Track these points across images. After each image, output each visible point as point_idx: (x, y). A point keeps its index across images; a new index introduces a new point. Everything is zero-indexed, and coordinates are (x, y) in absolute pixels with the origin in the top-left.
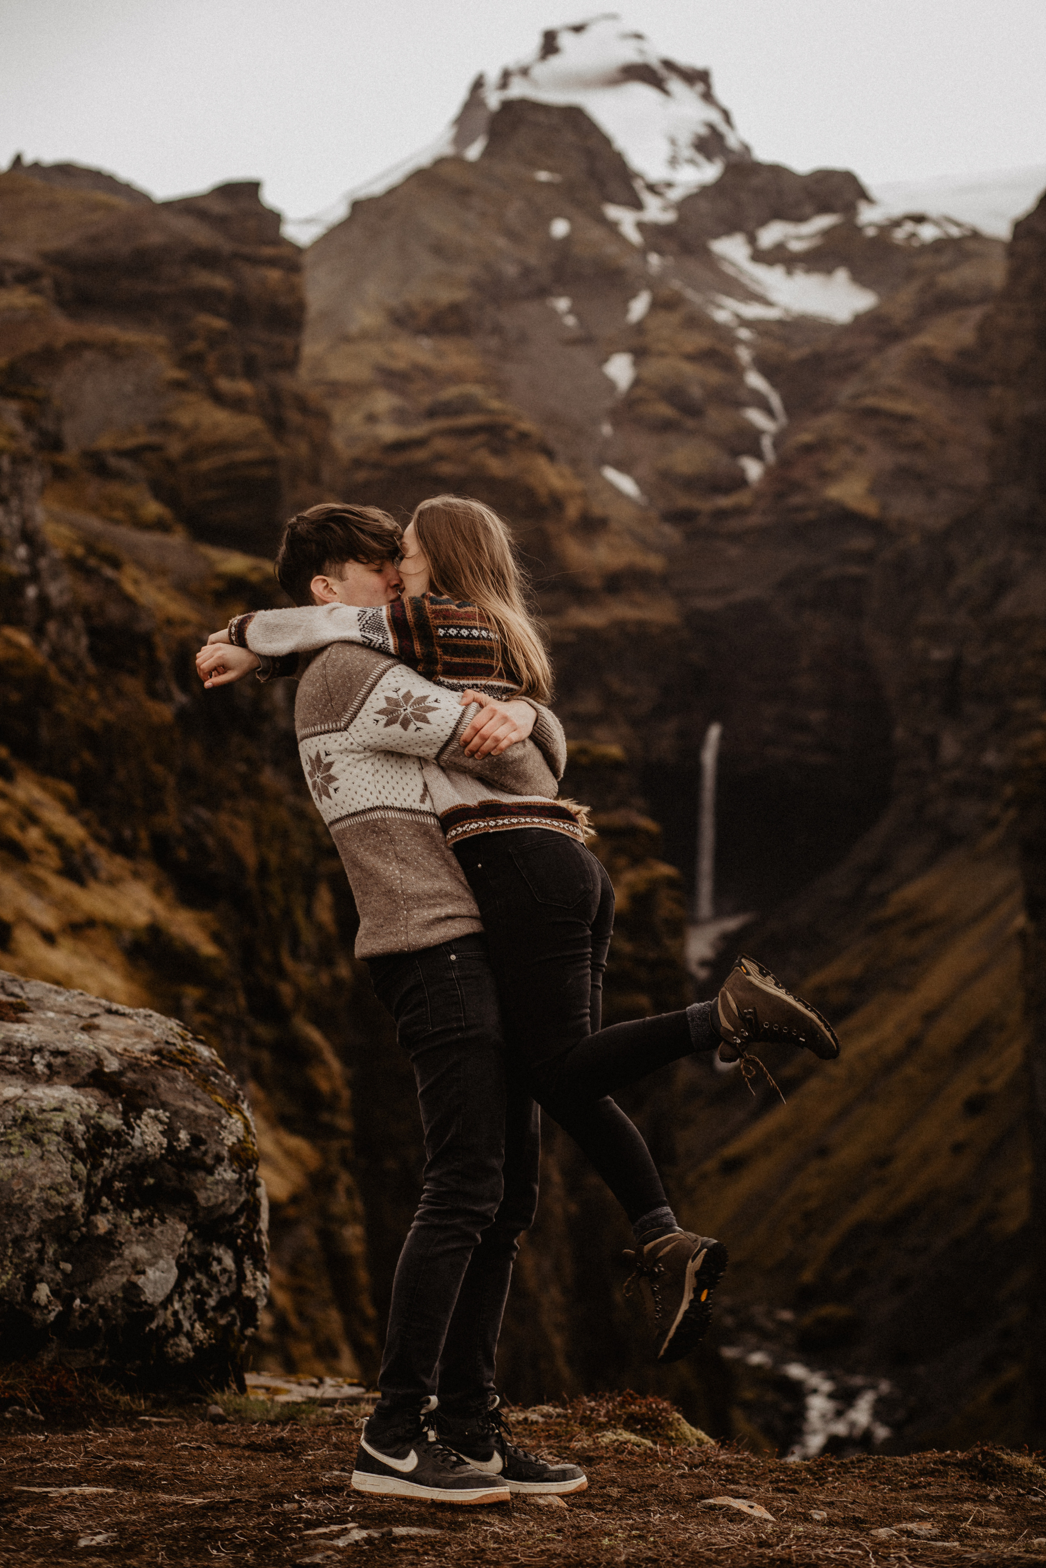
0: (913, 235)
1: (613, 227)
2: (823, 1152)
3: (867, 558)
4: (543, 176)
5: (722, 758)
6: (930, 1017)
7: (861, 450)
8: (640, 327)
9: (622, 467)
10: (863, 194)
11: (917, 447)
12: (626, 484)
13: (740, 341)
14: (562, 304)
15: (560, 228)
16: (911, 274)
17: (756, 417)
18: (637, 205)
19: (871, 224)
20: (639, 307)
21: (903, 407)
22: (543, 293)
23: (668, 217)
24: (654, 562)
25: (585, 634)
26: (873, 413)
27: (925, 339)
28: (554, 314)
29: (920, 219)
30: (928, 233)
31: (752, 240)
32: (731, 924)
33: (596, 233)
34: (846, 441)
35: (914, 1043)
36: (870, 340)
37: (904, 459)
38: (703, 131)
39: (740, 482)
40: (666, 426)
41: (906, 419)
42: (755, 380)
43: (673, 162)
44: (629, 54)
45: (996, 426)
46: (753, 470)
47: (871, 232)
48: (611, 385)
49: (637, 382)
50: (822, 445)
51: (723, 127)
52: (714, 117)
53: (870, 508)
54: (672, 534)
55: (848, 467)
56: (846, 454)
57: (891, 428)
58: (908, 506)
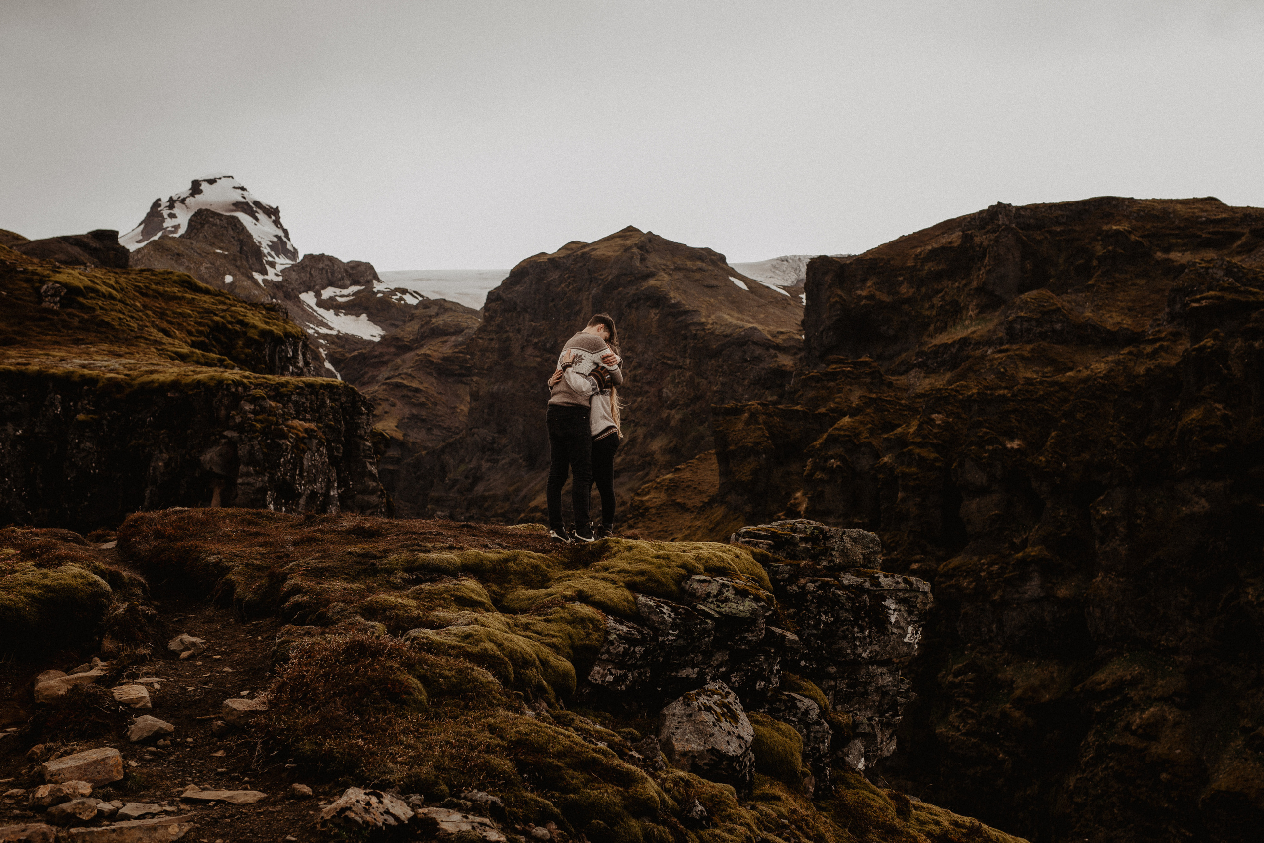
0: (401, 299)
1: (255, 282)
3: (398, 461)
4: (218, 251)
7: (393, 405)
10: (376, 277)
11: (422, 405)
13: (322, 345)
15: (228, 279)
16: (412, 317)
18: (264, 272)
19: (379, 292)
21: (415, 384)
23: (280, 279)
26: (398, 386)
27: (424, 350)
29: (404, 291)
31: (318, 295)
33: (247, 283)
34: (387, 400)
36: (392, 350)
37: (415, 412)
38: (275, 240)
41: (417, 390)
42: (327, 365)
47: (380, 295)
51: (285, 239)
52: (280, 233)
53: (399, 435)
55: (386, 413)
56: (385, 406)
57: (408, 394)
58: (417, 436)
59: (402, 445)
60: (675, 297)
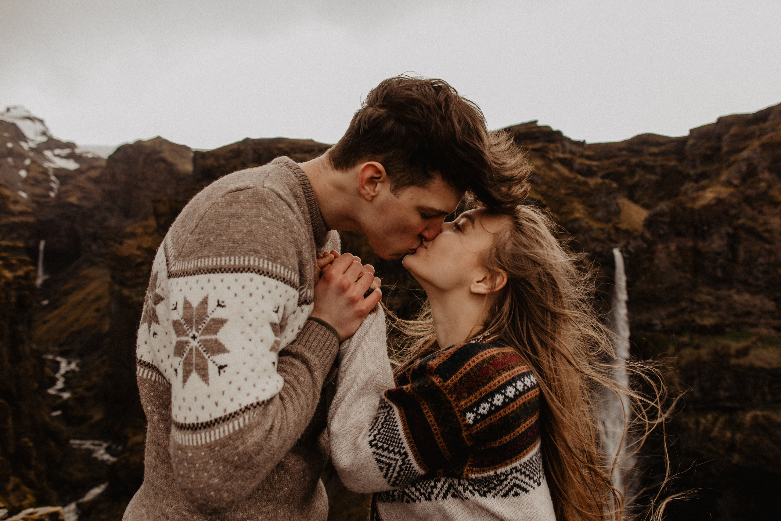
0: (87, 156)
1: (21, 147)
2: (64, 318)
3: (76, 212)
4: (6, 134)
5: (46, 247)
6: (89, 294)
7: (75, 193)
8: (28, 166)
9: (24, 191)
10: (76, 147)
11: (87, 193)
12: (24, 195)
13: (50, 171)
14: (10, 160)
15: (10, 145)
17: (53, 185)
18: (27, 143)
19: (78, 152)
20: (28, 162)
21: (84, 186)
22: (5, 156)
23: (34, 146)
24: (30, 210)
25: (15, 223)
26: (78, 186)
27: (89, 174)
28: (8, 162)
29: (88, 153)
30: (90, 156)
31: (53, 152)
32: (46, 277)
33: (18, 147)
34: (72, 191)
35: (84, 299)
37: (84, 195)
39: (48, 196)
40: (32, 185)
41: (85, 188)
42: (53, 178)
43: (37, 135)
44: (26, 114)
45: (103, 190)
46: (52, 194)
47: (78, 154)
48: (20, 176)
49: (27, 177)
50: (66, 192)
53: (77, 203)
54: (34, 205)
55: (72, 195)
56: (72, 193)
57: (81, 189)
58: (85, 203)
59: (78, 207)
60: (170, 159)
